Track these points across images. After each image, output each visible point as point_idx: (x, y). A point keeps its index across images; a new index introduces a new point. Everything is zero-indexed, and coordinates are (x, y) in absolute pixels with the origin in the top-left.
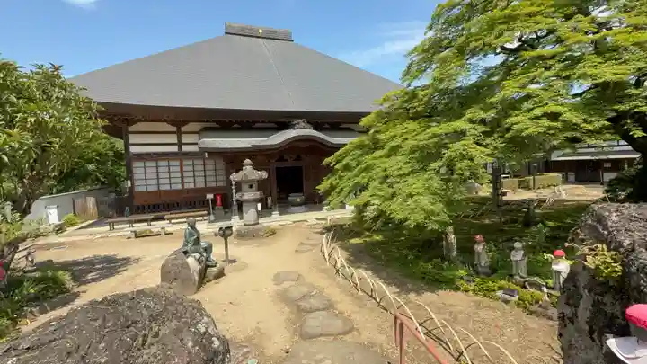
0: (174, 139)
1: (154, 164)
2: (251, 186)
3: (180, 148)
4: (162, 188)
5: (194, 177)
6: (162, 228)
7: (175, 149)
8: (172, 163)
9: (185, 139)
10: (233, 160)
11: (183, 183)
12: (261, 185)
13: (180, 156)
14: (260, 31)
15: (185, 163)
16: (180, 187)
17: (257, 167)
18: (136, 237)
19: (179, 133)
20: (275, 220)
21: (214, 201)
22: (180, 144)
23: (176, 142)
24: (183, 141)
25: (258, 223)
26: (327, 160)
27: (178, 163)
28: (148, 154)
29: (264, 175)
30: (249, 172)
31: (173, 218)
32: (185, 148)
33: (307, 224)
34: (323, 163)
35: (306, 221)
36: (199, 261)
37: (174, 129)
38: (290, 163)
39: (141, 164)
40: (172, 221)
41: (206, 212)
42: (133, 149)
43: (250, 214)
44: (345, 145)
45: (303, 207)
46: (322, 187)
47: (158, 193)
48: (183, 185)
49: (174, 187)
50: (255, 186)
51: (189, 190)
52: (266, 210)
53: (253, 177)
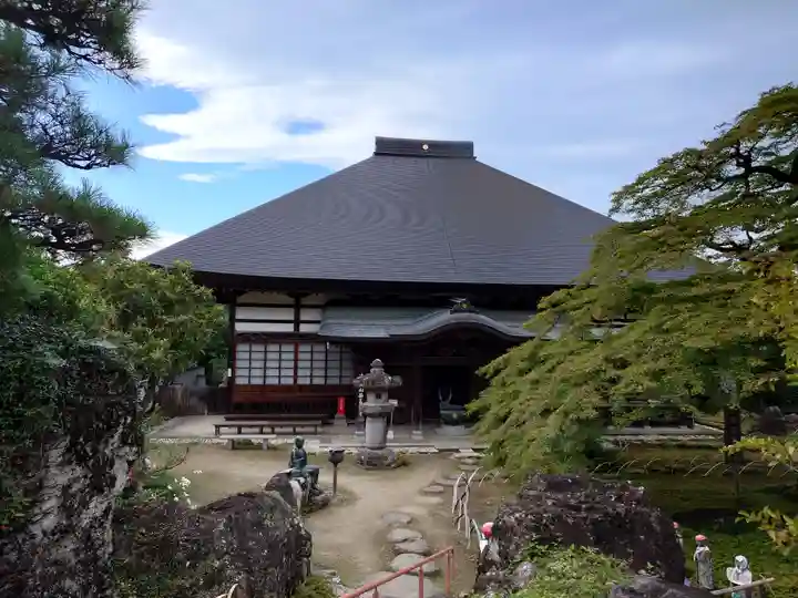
0: (290, 314)
1: (261, 348)
2: (379, 396)
3: (297, 328)
4: (270, 381)
5: (310, 370)
6: (265, 440)
7: (289, 328)
8: (284, 348)
9: (305, 315)
10: (361, 352)
11: (296, 377)
13: (296, 338)
14: (425, 147)
15: (302, 348)
16: (291, 381)
18: (234, 448)
19: (298, 307)
22: (297, 322)
23: (292, 318)
24: (303, 318)
27: (291, 348)
28: (256, 334)
30: (377, 375)
31: (277, 426)
32: (304, 328)
36: (303, 486)
37: (291, 301)
39: (246, 347)
42: (240, 327)
47: (263, 388)
48: (295, 381)
49: (284, 381)
50: (384, 396)
51: (302, 387)
53: (383, 384)
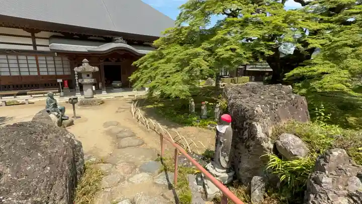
0: (30, 41)
1: (15, 57)
2: (88, 76)
3: (36, 48)
4: (23, 74)
5: (47, 68)
6: (26, 100)
7: (31, 48)
8: (29, 58)
9: (38, 42)
10: (76, 59)
11: (39, 71)
12: (95, 75)
13: (35, 53)
15: (39, 58)
16: (36, 74)
17: (91, 64)
18: (6, 105)
19: (34, 38)
20: (104, 95)
21: (63, 84)
22: (35, 46)
23: (31, 43)
25: (93, 97)
26: (135, 63)
28: (10, 50)
29: (97, 69)
30: (86, 66)
31: (33, 94)
32: (39, 48)
33: (123, 98)
34: (133, 64)
35: (122, 97)
37: (30, 34)
38: (113, 63)
39: (4, 57)
40: (33, 96)
41: (58, 91)
43: (88, 92)
44: (145, 55)
45: (121, 89)
46: (132, 78)
47: (20, 77)
48: (39, 73)
49: (32, 74)
50: (91, 75)
51: (43, 77)
52: (98, 90)
53: (90, 70)
